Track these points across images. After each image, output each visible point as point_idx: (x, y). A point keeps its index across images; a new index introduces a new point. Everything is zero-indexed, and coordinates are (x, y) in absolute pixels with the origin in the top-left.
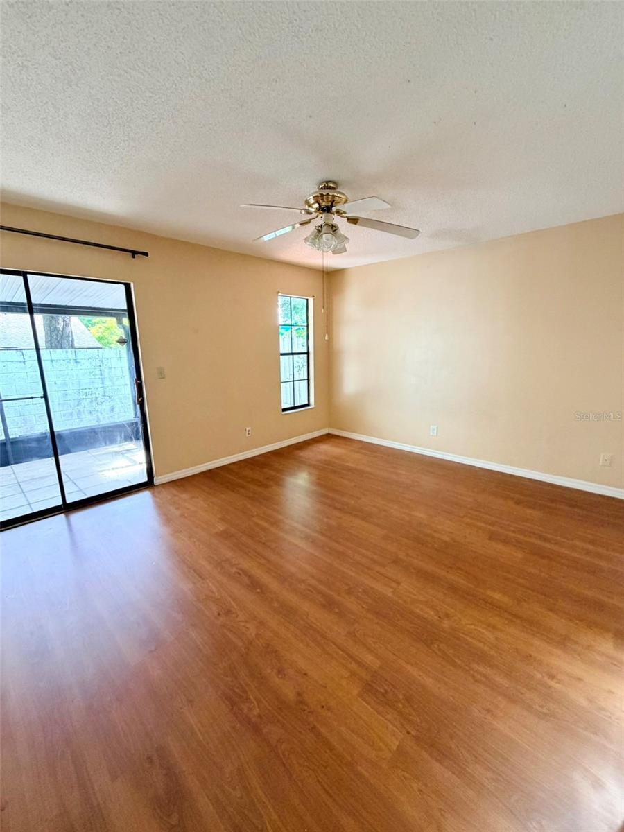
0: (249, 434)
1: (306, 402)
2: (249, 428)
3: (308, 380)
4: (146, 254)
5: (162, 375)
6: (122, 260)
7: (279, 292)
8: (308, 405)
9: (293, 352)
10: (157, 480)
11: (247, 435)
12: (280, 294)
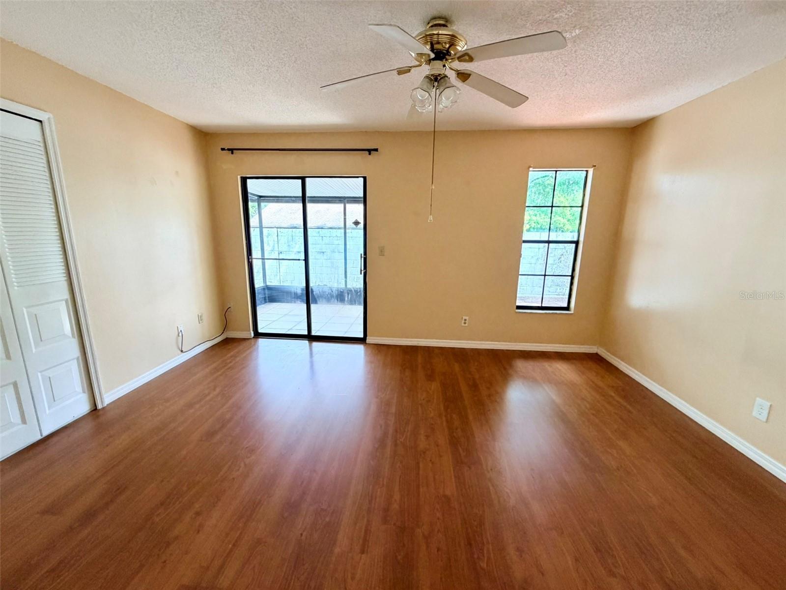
0: (465, 323)
1: (565, 305)
2: (467, 318)
3: (572, 277)
4: (376, 150)
5: (382, 252)
6: (358, 157)
7: (530, 167)
8: (567, 308)
9: (550, 239)
10: (369, 340)
11: (463, 325)
12: (531, 169)
